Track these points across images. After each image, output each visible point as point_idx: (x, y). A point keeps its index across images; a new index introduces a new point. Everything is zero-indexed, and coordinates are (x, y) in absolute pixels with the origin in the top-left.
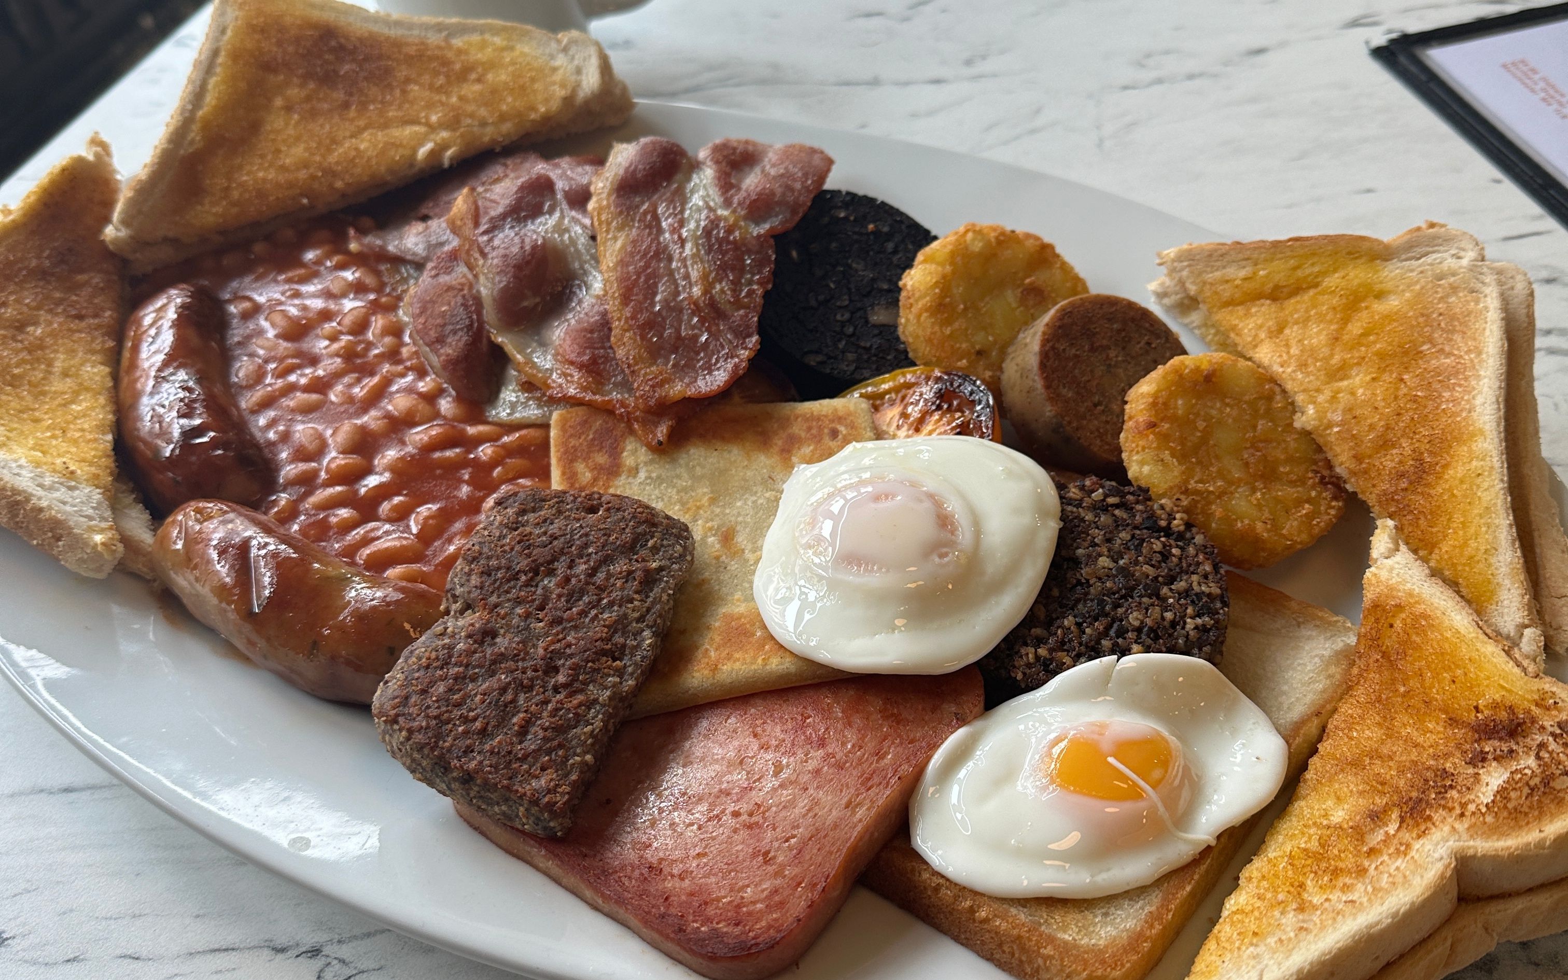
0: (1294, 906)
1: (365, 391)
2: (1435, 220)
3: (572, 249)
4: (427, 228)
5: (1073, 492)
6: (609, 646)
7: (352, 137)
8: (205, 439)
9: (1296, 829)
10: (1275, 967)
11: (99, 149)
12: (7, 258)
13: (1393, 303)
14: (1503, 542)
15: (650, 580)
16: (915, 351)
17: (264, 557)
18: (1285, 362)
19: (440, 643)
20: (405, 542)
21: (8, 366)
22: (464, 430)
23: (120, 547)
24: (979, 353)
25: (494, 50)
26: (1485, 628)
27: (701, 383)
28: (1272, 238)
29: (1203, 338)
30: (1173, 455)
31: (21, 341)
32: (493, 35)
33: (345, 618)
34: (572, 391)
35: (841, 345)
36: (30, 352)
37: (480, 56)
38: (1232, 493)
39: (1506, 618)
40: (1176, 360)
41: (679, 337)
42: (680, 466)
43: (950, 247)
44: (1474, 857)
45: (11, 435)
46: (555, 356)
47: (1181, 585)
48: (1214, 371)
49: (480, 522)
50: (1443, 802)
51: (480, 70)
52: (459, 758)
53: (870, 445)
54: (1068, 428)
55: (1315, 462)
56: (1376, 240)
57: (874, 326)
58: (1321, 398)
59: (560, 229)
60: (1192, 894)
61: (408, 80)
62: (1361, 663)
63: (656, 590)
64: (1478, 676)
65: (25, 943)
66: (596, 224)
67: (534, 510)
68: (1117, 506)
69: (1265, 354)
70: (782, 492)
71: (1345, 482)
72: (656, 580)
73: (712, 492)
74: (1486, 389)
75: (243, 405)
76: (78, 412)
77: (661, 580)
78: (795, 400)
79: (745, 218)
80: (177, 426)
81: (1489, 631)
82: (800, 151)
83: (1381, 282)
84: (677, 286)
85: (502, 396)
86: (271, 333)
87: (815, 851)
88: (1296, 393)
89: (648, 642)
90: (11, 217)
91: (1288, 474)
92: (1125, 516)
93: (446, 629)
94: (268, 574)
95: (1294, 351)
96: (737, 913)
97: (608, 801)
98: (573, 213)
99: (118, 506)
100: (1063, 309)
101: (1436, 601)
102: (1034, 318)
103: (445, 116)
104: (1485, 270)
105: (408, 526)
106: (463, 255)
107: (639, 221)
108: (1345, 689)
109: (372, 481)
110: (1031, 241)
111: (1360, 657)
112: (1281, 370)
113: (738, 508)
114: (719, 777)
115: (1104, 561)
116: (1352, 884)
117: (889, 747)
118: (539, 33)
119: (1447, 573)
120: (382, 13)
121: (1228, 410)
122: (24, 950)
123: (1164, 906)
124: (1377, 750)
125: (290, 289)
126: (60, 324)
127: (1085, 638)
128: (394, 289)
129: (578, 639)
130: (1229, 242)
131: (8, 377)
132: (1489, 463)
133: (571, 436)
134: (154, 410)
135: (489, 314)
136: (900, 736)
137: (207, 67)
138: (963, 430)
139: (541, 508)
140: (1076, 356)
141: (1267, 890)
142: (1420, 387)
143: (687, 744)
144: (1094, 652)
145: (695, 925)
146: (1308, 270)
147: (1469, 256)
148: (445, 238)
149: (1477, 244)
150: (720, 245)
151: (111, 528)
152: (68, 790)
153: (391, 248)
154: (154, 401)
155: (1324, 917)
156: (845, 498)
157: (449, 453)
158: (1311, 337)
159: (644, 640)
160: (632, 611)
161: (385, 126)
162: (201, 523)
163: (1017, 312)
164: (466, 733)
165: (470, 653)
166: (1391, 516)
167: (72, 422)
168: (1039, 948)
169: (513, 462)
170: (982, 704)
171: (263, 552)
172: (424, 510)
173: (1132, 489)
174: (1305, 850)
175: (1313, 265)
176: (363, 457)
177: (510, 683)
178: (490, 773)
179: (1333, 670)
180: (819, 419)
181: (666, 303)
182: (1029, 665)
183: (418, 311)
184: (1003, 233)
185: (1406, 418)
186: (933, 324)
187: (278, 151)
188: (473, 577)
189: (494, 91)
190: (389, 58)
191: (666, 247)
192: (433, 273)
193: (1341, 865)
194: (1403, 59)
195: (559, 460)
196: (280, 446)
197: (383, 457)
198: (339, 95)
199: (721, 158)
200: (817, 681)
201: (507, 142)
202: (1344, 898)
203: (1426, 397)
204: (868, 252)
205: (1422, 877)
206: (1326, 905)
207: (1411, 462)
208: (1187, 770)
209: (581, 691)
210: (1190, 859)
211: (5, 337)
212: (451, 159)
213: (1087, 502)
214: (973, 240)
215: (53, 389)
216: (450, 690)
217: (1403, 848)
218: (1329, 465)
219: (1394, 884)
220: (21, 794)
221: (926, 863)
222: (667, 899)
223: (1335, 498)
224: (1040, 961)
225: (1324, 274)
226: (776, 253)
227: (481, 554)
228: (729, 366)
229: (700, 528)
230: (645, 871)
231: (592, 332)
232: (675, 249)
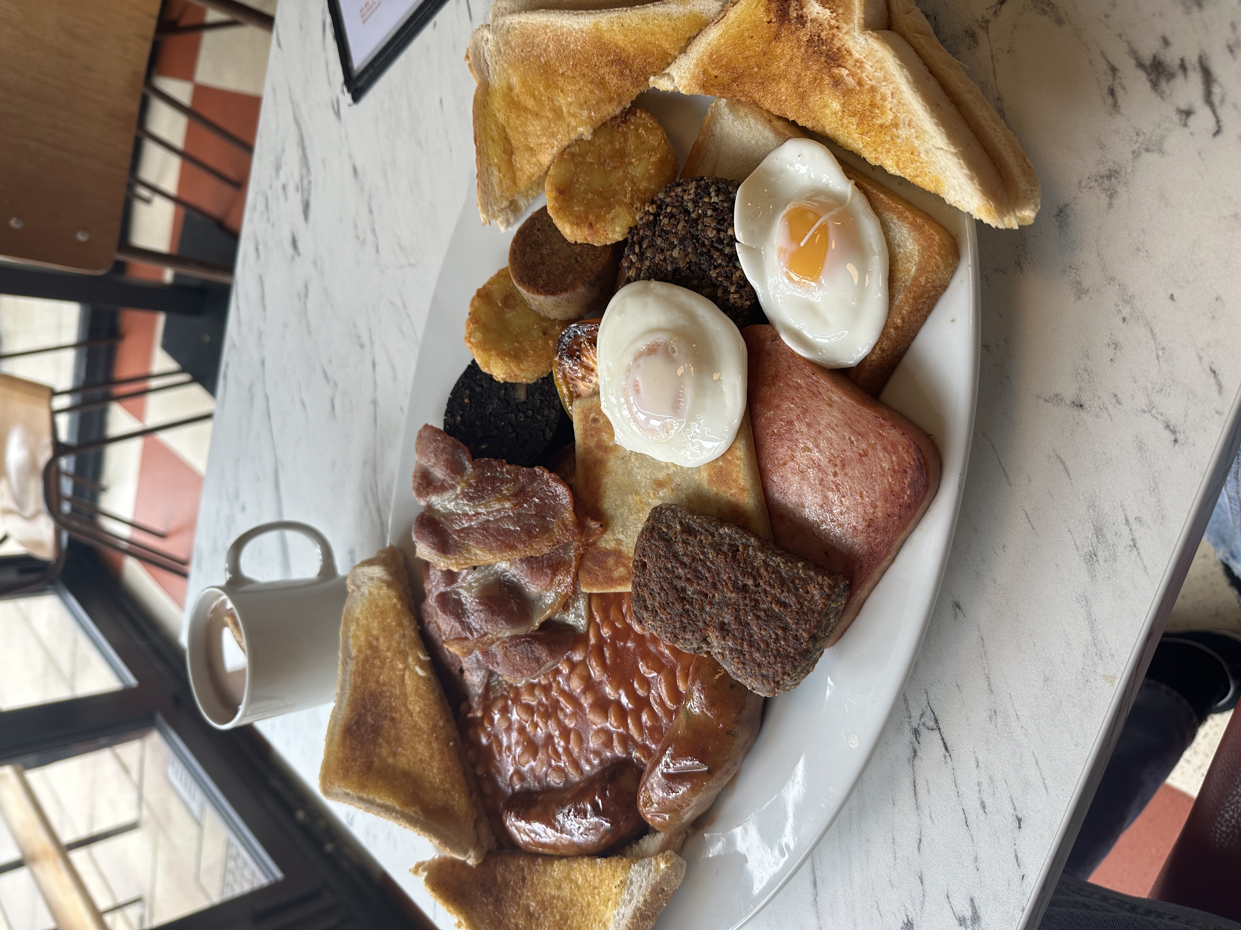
0: (894, 130)
1: (568, 706)
2: (464, 55)
3: (482, 581)
4: (468, 669)
5: (632, 273)
6: (730, 554)
7: (412, 716)
8: (600, 802)
9: (844, 132)
10: (934, 140)
11: (420, 869)
12: (488, 923)
13: (515, 80)
14: (664, 9)
15: (688, 530)
16: (543, 373)
17: (674, 765)
18: (551, 146)
19: (728, 656)
20: (663, 681)
21: (555, 922)
22: (593, 646)
23: (668, 852)
24: (545, 333)
25: (358, 630)
26: (719, 18)
27: (564, 502)
28: (474, 155)
29: (534, 198)
30: (609, 212)
31: (539, 914)
32: (349, 631)
33: (712, 714)
34: (569, 580)
35: (540, 418)
36: (546, 909)
37: (362, 639)
38: (632, 176)
39: (711, 7)
40: (550, 212)
41: (536, 515)
42: (615, 514)
43: (480, 352)
44: (865, 19)
45: (598, 920)
46: (547, 590)
47: (690, 206)
48: (556, 188)
49: (651, 634)
50: (829, 40)
51: (371, 639)
52: (801, 644)
53: (602, 399)
54: (591, 278)
55: (613, 127)
56: (476, 91)
57: (527, 398)
58: (574, 123)
59: (469, 589)
60: (885, 194)
61: (377, 682)
62: (739, 95)
63: (694, 526)
64: (749, 22)
65: (911, 908)
66: (466, 566)
67: (645, 601)
68: (641, 246)
69: (546, 158)
70: (632, 451)
71: (625, 108)
72: (688, 526)
73: (631, 494)
74: (569, 22)
75: (577, 779)
76: (583, 879)
77: (688, 523)
78: (574, 445)
79: (462, 476)
80: (592, 820)
81: (721, 16)
82: (420, 444)
83: (502, 88)
84: (504, 517)
85: (571, 623)
86: (533, 763)
87: (859, 425)
88: (570, 139)
89: (727, 530)
90: (463, 921)
91: (620, 143)
92: (647, 241)
93: (719, 653)
94: (685, 762)
95: (544, 140)
96: (898, 472)
97: (826, 553)
98: (459, 580)
99: (641, 855)
100: (518, 282)
101: (701, 49)
102: (523, 300)
103: (399, 660)
104: (495, 24)
105: (653, 678)
106: (485, 647)
107: (464, 540)
108: (755, 105)
109: (624, 700)
110: (475, 303)
111: (735, 96)
112: (556, 148)
113: (641, 478)
114: (810, 485)
115: (675, 253)
116: (881, 94)
117: (793, 381)
118: (348, 603)
119: (682, 45)
120: (336, 698)
121: (580, 180)
122: (915, 909)
123: (893, 210)
124: (794, 84)
125: (506, 752)
126: (528, 891)
127: (724, 264)
128: (505, 689)
129: (726, 572)
130: (476, 181)
131: (562, 922)
132: (615, 19)
133: (597, 580)
134: (581, 834)
135: (521, 631)
136: (786, 376)
137: (369, 804)
138: (593, 342)
139: (643, 596)
140: (547, 274)
141: (883, 147)
142: (567, 63)
143: (790, 506)
144: (734, 257)
145: (906, 497)
146: (494, 133)
147: (487, 34)
148: (474, 659)
149: (479, 29)
150: (479, 491)
151: (656, 859)
152: (815, 884)
153: (480, 691)
154: (576, 834)
155: (902, 111)
156: (637, 412)
157: (607, 654)
158: (536, 130)
159: (726, 533)
160: (707, 540)
161: (405, 695)
162: (653, 803)
163: (519, 311)
164: (785, 640)
165: (735, 638)
166: (647, 80)
167: (589, 884)
168: (921, 286)
169: (613, 614)
170: (766, 326)
171: (671, 765)
172: (642, 667)
173: (630, 237)
174: (858, 125)
175: (491, 130)
176: (609, 707)
177: (754, 614)
178: (810, 624)
179: (742, 113)
180: (586, 430)
181: (515, 523)
182: (741, 297)
183: (520, 674)
184: (471, 320)
185: (586, 71)
186: (526, 361)
187: (421, 760)
188: (687, 637)
189: (384, 630)
190: (363, 694)
191: (480, 523)
192: (496, 666)
193: (868, 102)
194: (360, 84)
195: (611, 587)
196: (603, 757)
197: (610, 694)
198: (386, 723)
199: (425, 492)
200: (750, 427)
201: (415, 622)
202: (890, 99)
203: (574, 59)
204: (482, 403)
205: (877, 51)
206: (894, 110)
207: (614, 67)
208: (808, 199)
209: (758, 570)
210: (863, 195)
211: (537, 925)
212: (425, 655)
213: (638, 265)
214: (475, 338)
215: (568, 895)
216: (758, 650)
217: (858, 64)
218: (614, 118)
219: (881, 69)
220: (817, 913)
221: (866, 358)
222: (889, 516)
223: (635, 114)
224: (929, 285)
225: (496, 122)
226: (484, 457)
227: (672, 633)
228: (554, 484)
229: (654, 501)
230: (871, 529)
231: (533, 568)
232: (483, 518)
